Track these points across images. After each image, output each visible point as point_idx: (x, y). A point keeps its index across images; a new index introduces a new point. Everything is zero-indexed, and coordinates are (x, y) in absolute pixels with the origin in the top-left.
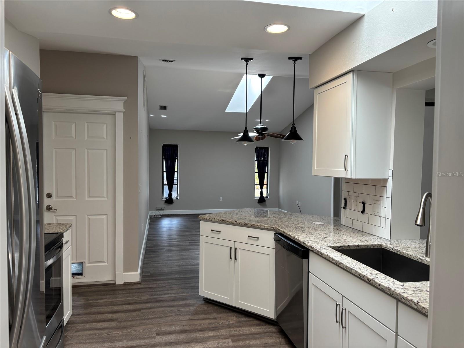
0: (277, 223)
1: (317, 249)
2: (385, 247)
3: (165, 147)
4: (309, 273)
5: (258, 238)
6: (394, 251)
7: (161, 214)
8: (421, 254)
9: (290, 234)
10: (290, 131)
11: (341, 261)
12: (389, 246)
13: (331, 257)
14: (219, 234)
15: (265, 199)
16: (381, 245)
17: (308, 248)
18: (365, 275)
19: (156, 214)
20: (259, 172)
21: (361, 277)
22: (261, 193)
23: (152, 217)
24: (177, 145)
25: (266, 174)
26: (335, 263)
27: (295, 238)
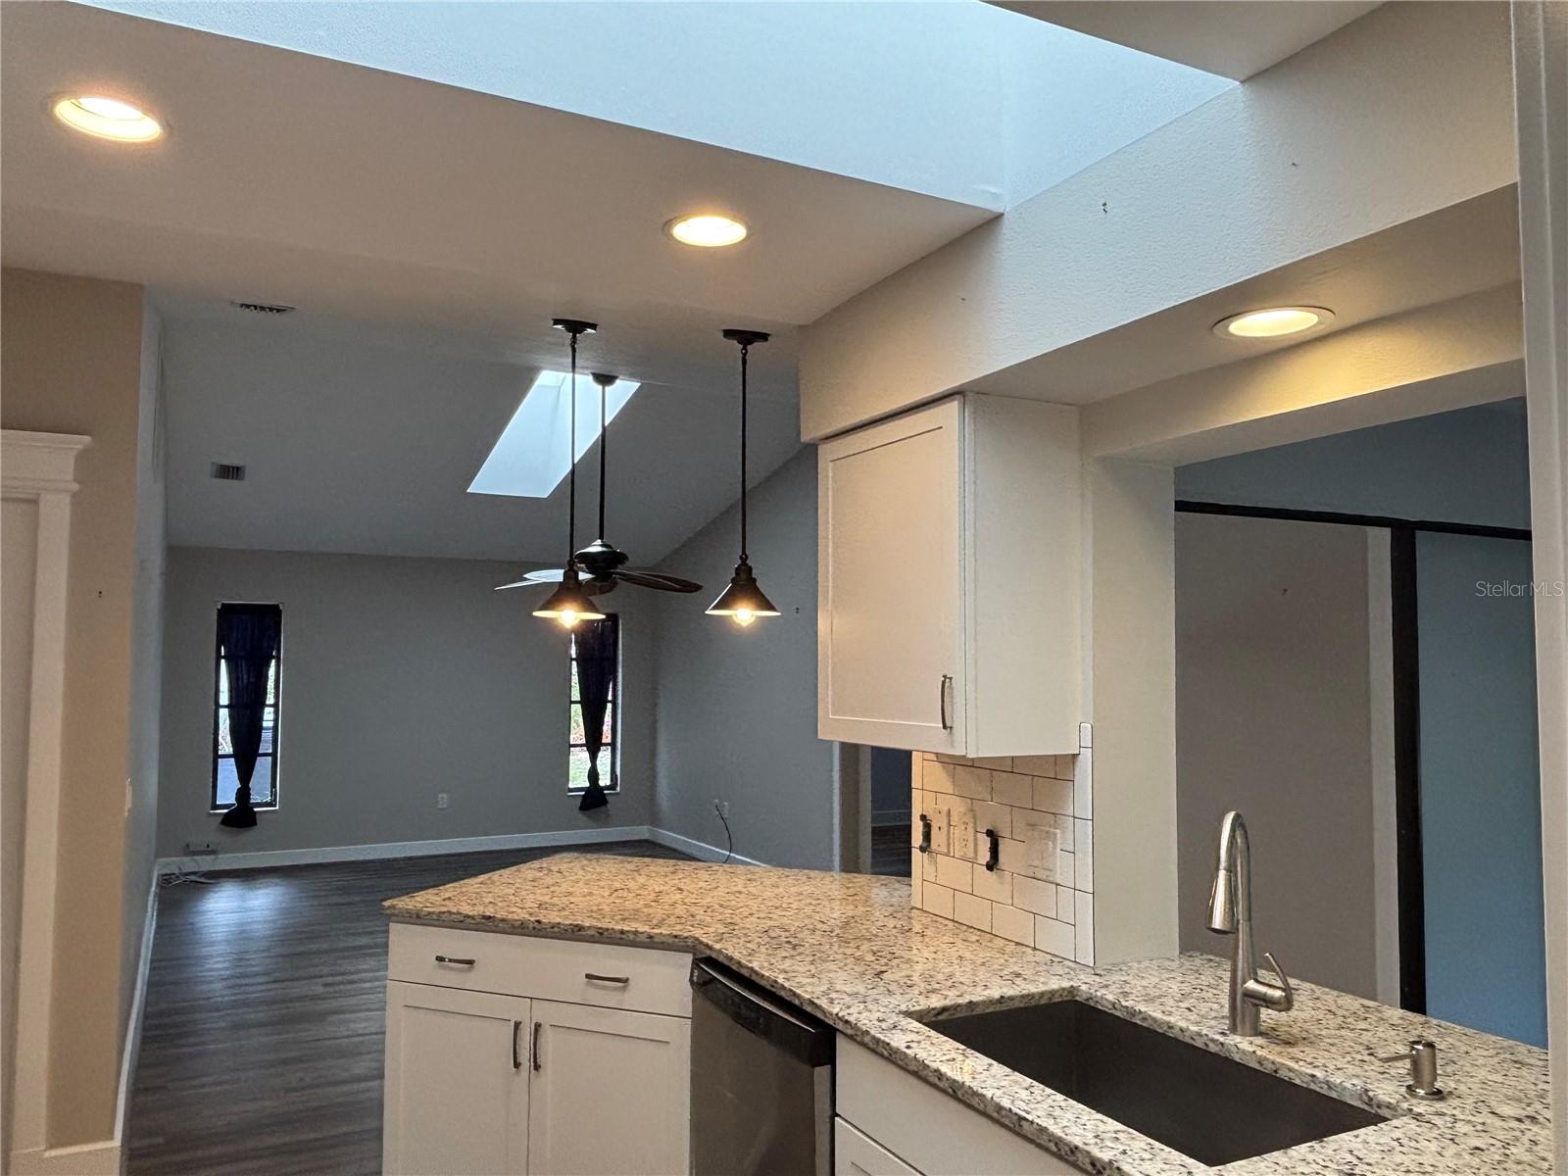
0: (692, 916)
1: (872, 1032)
2: (1085, 996)
3: (227, 613)
4: (836, 1118)
5: (626, 981)
6: (1118, 1014)
7: (205, 868)
8: (1213, 1023)
9: (755, 965)
10: (733, 580)
11: (975, 1085)
12: (1099, 994)
13: (934, 1065)
14: (469, 970)
15: (605, 795)
16: (1072, 990)
17: (831, 1023)
18: (1081, 1145)
19: (184, 871)
20: (585, 702)
21: (1063, 1153)
22: (593, 775)
23: (166, 880)
24: (278, 605)
25: (609, 706)
26: (950, 1090)
27: (776, 982)
